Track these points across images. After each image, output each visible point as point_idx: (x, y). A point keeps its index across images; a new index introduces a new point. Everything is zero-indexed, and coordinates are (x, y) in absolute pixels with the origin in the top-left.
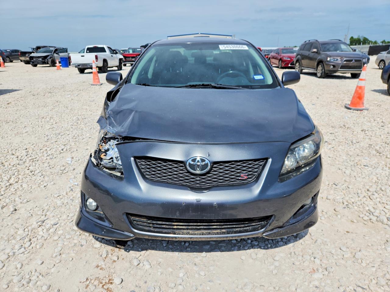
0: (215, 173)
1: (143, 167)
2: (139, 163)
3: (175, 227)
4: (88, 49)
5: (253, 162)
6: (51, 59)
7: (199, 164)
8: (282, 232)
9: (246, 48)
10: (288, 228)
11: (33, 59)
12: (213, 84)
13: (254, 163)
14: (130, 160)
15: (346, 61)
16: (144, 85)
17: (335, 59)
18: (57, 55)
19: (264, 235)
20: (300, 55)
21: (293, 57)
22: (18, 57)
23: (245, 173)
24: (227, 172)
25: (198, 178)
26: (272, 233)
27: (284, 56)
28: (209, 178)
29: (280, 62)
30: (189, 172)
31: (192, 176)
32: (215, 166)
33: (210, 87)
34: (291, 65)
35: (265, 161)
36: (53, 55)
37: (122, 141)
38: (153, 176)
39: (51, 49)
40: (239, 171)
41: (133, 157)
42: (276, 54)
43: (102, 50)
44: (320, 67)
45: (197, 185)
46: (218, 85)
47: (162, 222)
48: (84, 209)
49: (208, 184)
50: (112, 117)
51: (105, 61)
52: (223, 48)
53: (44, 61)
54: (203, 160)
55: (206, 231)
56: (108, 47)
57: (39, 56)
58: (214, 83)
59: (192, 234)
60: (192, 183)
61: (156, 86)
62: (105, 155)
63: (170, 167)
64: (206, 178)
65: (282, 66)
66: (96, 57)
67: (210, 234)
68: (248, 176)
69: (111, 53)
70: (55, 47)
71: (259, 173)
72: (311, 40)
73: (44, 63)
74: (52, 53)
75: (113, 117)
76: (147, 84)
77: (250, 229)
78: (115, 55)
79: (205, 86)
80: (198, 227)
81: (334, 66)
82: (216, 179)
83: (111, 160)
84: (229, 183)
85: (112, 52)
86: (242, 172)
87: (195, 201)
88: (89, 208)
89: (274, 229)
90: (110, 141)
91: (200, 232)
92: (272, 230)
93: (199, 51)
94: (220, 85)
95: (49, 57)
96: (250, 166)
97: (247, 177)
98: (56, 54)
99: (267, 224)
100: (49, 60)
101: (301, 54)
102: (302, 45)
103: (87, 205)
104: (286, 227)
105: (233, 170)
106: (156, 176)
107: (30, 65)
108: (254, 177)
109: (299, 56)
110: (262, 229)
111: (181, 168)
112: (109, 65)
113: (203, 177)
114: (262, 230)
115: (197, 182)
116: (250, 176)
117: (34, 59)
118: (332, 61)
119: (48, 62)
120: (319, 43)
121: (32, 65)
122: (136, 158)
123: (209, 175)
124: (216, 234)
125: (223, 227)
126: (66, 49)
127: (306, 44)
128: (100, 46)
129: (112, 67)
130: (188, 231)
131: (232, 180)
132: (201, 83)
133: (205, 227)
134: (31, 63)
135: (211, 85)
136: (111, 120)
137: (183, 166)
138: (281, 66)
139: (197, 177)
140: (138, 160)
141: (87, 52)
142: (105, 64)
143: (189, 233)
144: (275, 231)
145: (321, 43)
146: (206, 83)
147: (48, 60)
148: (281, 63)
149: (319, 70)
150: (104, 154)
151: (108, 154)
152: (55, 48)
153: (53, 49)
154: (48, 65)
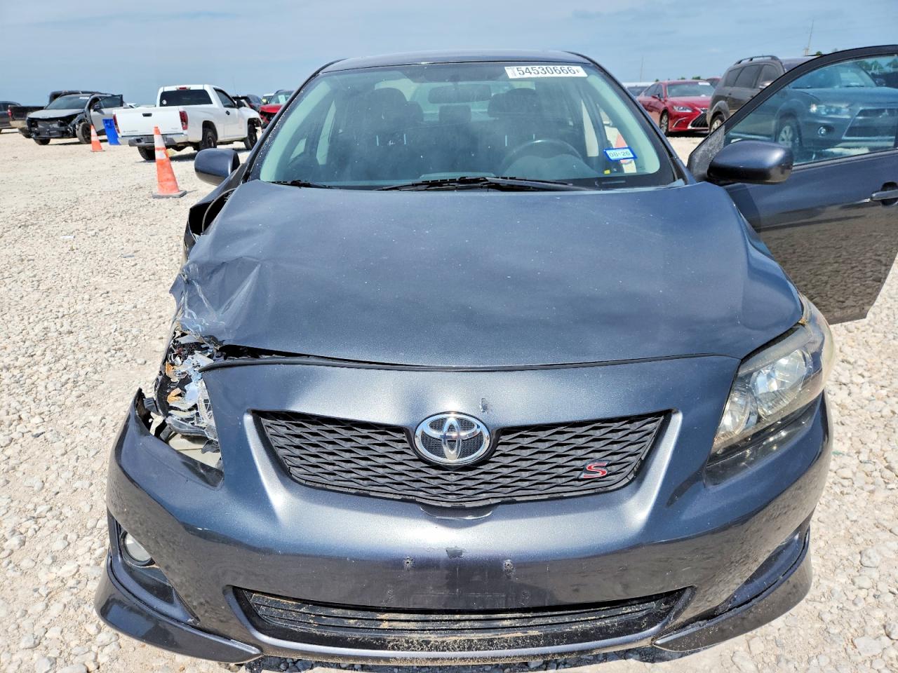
0: (507, 461)
1: (282, 442)
2: (271, 430)
3: (385, 625)
4: (165, 96)
5: (626, 423)
6: (81, 124)
7: (454, 435)
8: (714, 630)
9: (580, 72)
10: (731, 617)
11: (36, 126)
12: (491, 178)
13: (628, 426)
14: (242, 420)
15: (863, 113)
16: (295, 184)
17: (832, 107)
18: (96, 113)
19: (658, 642)
20: (725, 99)
21: (699, 107)
22: (5, 120)
23: (599, 460)
24: (542, 457)
25: (453, 478)
26: (682, 637)
27: (674, 104)
28: (488, 478)
29: (665, 118)
30: (421, 459)
31: (434, 472)
32: (505, 439)
33: (482, 187)
34: (693, 125)
35: (662, 418)
36: (88, 112)
37: (221, 361)
38: (314, 470)
39: (81, 98)
40: (580, 453)
41: (248, 412)
42: (654, 97)
43: (202, 97)
44: (785, 132)
45: (450, 497)
46: (506, 178)
47: (344, 611)
48: (120, 559)
49: (484, 495)
50: (196, 280)
51: (208, 126)
52: (515, 75)
53: (63, 129)
54: (465, 425)
55: (481, 635)
56: (217, 90)
57: (52, 116)
58: (493, 175)
59: (437, 649)
60: (434, 492)
61: (329, 187)
62: (180, 395)
63: (365, 442)
64: (477, 477)
65: (670, 130)
66: (184, 118)
67: (492, 645)
68: (609, 468)
69: (225, 106)
70: (92, 93)
71: (643, 458)
72: (756, 57)
73: (64, 134)
74: (84, 108)
75: (199, 283)
76: (303, 182)
77: (613, 626)
78: (236, 110)
79: (467, 184)
80: (456, 626)
81: (829, 128)
82: (509, 480)
83: (195, 411)
84: (550, 491)
85: (229, 103)
86: (591, 455)
87: (445, 555)
88: (131, 554)
89: (688, 625)
90: (192, 353)
91: (463, 638)
92: (683, 626)
93: (450, 84)
94: (511, 178)
95: (76, 120)
96: (615, 437)
97: (603, 470)
98: (94, 111)
99: (668, 611)
100: (77, 126)
101: (727, 95)
102: (731, 71)
103: (125, 547)
104: (724, 616)
105: (561, 450)
106: (323, 471)
107: (32, 141)
108: (627, 470)
109: (721, 103)
110: (651, 625)
111: (400, 447)
112: (221, 138)
113: (470, 474)
114: (653, 629)
115: (450, 488)
116: (614, 468)
117: (40, 126)
118: (824, 113)
119: (75, 131)
120: (781, 63)
121: (35, 140)
122: (258, 415)
123: (486, 468)
124: (510, 647)
125: (531, 623)
126: (119, 97)
127: (743, 68)
128: (194, 87)
129: (231, 142)
130: (425, 636)
131: (560, 481)
132: (457, 175)
133: (477, 625)
134: (34, 136)
135: (487, 180)
136: (196, 290)
137: (405, 439)
138: (667, 130)
139: (449, 474)
140: (265, 422)
141: (162, 105)
142: (210, 134)
143: (427, 642)
144: (690, 630)
145: (787, 63)
146: (470, 175)
147: (75, 125)
148: (668, 121)
149: (783, 140)
150: (178, 391)
151: (188, 392)
152: (92, 97)
153: (88, 98)
154: (76, 140)
